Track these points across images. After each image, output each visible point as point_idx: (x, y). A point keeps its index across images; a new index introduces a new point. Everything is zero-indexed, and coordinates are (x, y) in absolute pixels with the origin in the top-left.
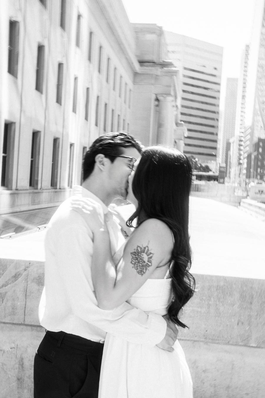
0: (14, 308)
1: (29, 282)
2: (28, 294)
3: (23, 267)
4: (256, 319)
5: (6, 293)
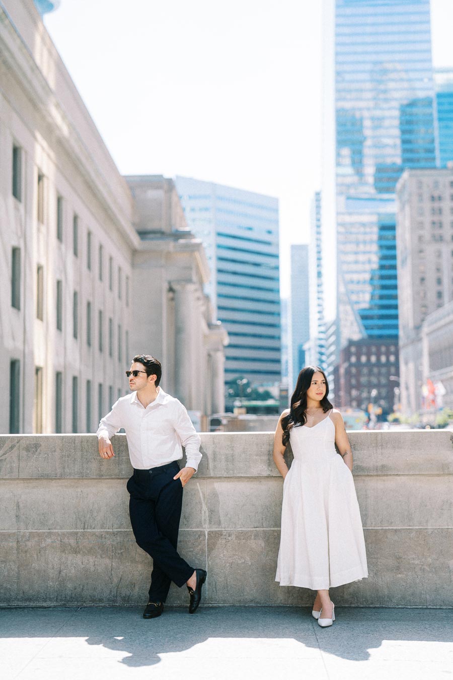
0: (11, 468)
1: (21, 451)
2: (20, 458)
5: (6, 459)
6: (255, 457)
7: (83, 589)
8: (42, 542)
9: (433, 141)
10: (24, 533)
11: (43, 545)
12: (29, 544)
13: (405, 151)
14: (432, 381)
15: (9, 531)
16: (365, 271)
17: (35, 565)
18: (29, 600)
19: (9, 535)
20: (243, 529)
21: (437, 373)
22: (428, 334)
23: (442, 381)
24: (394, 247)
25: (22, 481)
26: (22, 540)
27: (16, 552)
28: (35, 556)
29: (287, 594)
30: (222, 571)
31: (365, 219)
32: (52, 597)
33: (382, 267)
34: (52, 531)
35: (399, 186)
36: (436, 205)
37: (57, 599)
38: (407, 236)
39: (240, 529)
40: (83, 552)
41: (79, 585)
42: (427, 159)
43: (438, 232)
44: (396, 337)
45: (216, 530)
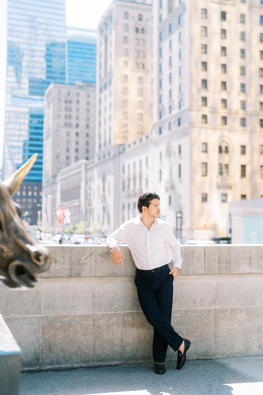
0: (91, 269)
1: (97, 257)
2: (97, 262)
3: (94, 250)
4: (191, 263)
5: (87, 262)
6: (242, 261)
7: (137, 351)
8: (110, 320)
9: (64, 68)
10: (98, 314)
11: (111, 322)
12: (101, 322)
13: (48, 72)
14: (63, 208)
15: (88, 313)
16: (19, 141)
17: (106, 336)
18: (102, 360)
19: (88, 316)
20: (234, 307)
21: (66, 203)
22: (61, 181)
23: (69, 208)
24: (42, 128)
25: (97, 278)
26: (97, 319)
27: (93, 328)
28: (105, 330)
29: (259, 348)
30: (222, 335)
31: (22, 110)
32: (117, 357)
33: (31, 139)
34: (117, 312)
35: (47, 92)
36: (68, 105)
37: (120, 359)
38: (51, 122)
39: (232, 307)
40: (137, 326)
41: (135, 348)
42: (60, 78)
43: (68, 121)
44: (40, 181)
45: (218, 308)
